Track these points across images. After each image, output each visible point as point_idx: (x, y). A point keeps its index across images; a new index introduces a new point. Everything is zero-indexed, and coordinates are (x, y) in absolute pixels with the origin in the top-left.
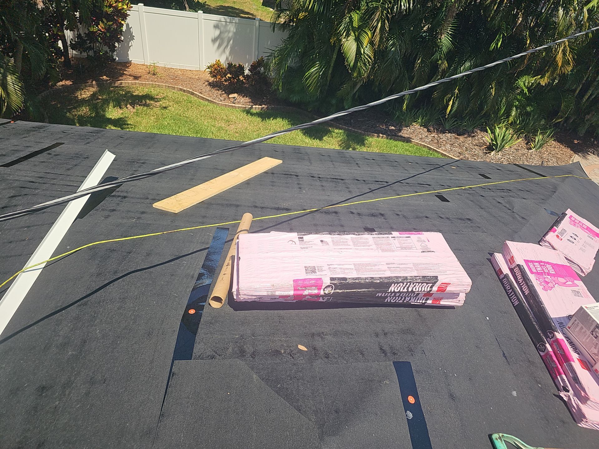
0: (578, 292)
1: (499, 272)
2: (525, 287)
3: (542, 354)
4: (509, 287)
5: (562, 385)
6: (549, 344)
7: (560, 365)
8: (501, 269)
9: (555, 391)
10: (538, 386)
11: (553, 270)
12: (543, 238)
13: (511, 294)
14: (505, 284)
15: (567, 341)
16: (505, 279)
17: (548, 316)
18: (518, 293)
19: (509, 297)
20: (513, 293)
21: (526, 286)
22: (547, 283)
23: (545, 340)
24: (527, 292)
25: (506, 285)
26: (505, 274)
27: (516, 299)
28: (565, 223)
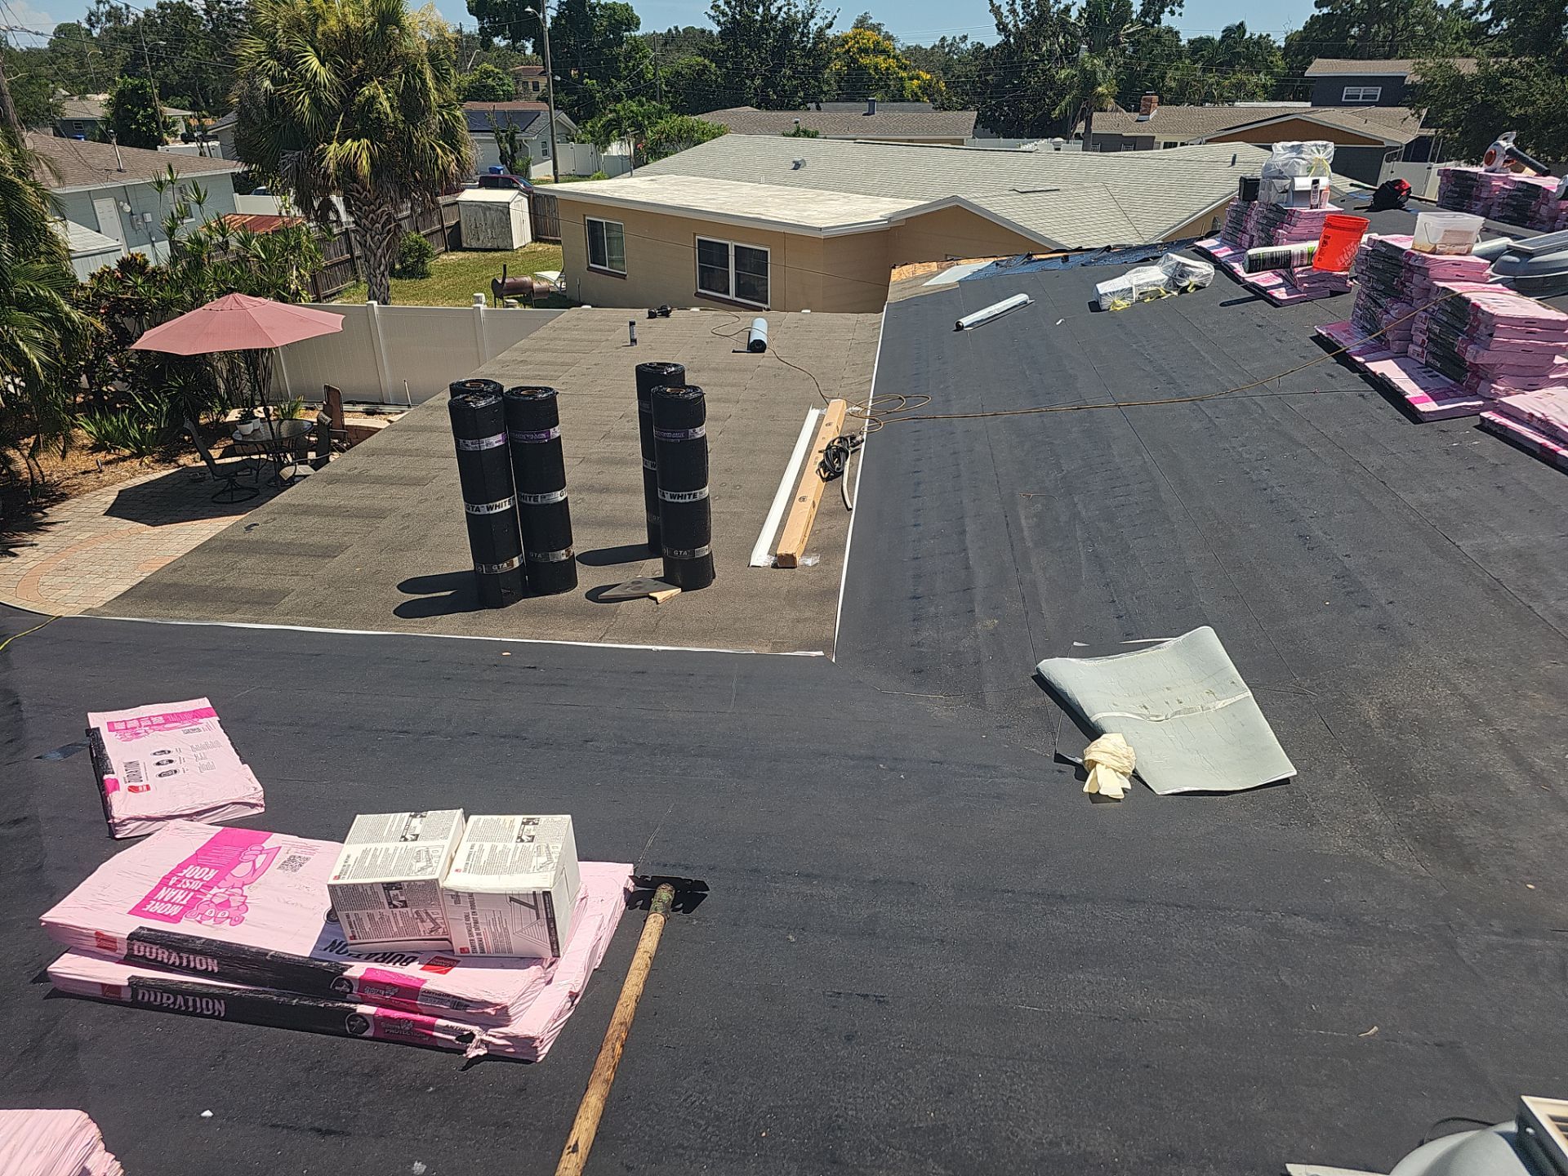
0: (292, 859)
1: (108, 994)
2: (197, 961)
3: (369, 1033)
4: (168, 999)
5: (453, 1038)
6: (361, 1003)
7: (416, 1013)
8: (106, 985)
9: (456, 1062)
10: (431, 1093)
11: (207, 869)
12: (110, 821)
13: (190, 1003)
14: (152, 999)
15: (376, 961)
16: (141, 992)
17: (299, 962)
18: (198, 988)
19: (194, 1014)
20: (191, 999)
21: (198, 958)
22: (226, 904)
23: (346, 1005)
24: (213, 966)
25: (155, 1000)
26: (127, 984)
27: (211, 1003)
28: (116, 750)
